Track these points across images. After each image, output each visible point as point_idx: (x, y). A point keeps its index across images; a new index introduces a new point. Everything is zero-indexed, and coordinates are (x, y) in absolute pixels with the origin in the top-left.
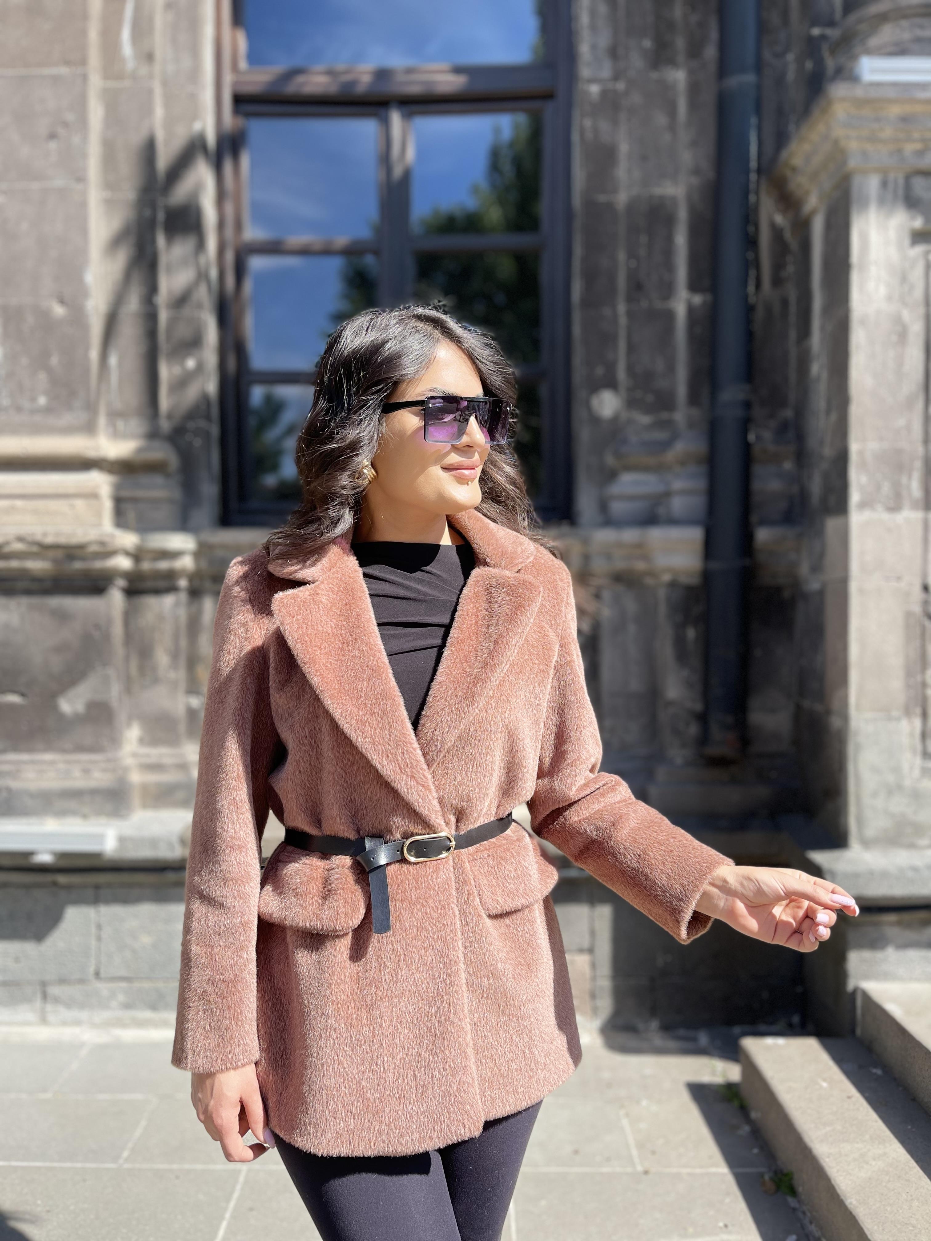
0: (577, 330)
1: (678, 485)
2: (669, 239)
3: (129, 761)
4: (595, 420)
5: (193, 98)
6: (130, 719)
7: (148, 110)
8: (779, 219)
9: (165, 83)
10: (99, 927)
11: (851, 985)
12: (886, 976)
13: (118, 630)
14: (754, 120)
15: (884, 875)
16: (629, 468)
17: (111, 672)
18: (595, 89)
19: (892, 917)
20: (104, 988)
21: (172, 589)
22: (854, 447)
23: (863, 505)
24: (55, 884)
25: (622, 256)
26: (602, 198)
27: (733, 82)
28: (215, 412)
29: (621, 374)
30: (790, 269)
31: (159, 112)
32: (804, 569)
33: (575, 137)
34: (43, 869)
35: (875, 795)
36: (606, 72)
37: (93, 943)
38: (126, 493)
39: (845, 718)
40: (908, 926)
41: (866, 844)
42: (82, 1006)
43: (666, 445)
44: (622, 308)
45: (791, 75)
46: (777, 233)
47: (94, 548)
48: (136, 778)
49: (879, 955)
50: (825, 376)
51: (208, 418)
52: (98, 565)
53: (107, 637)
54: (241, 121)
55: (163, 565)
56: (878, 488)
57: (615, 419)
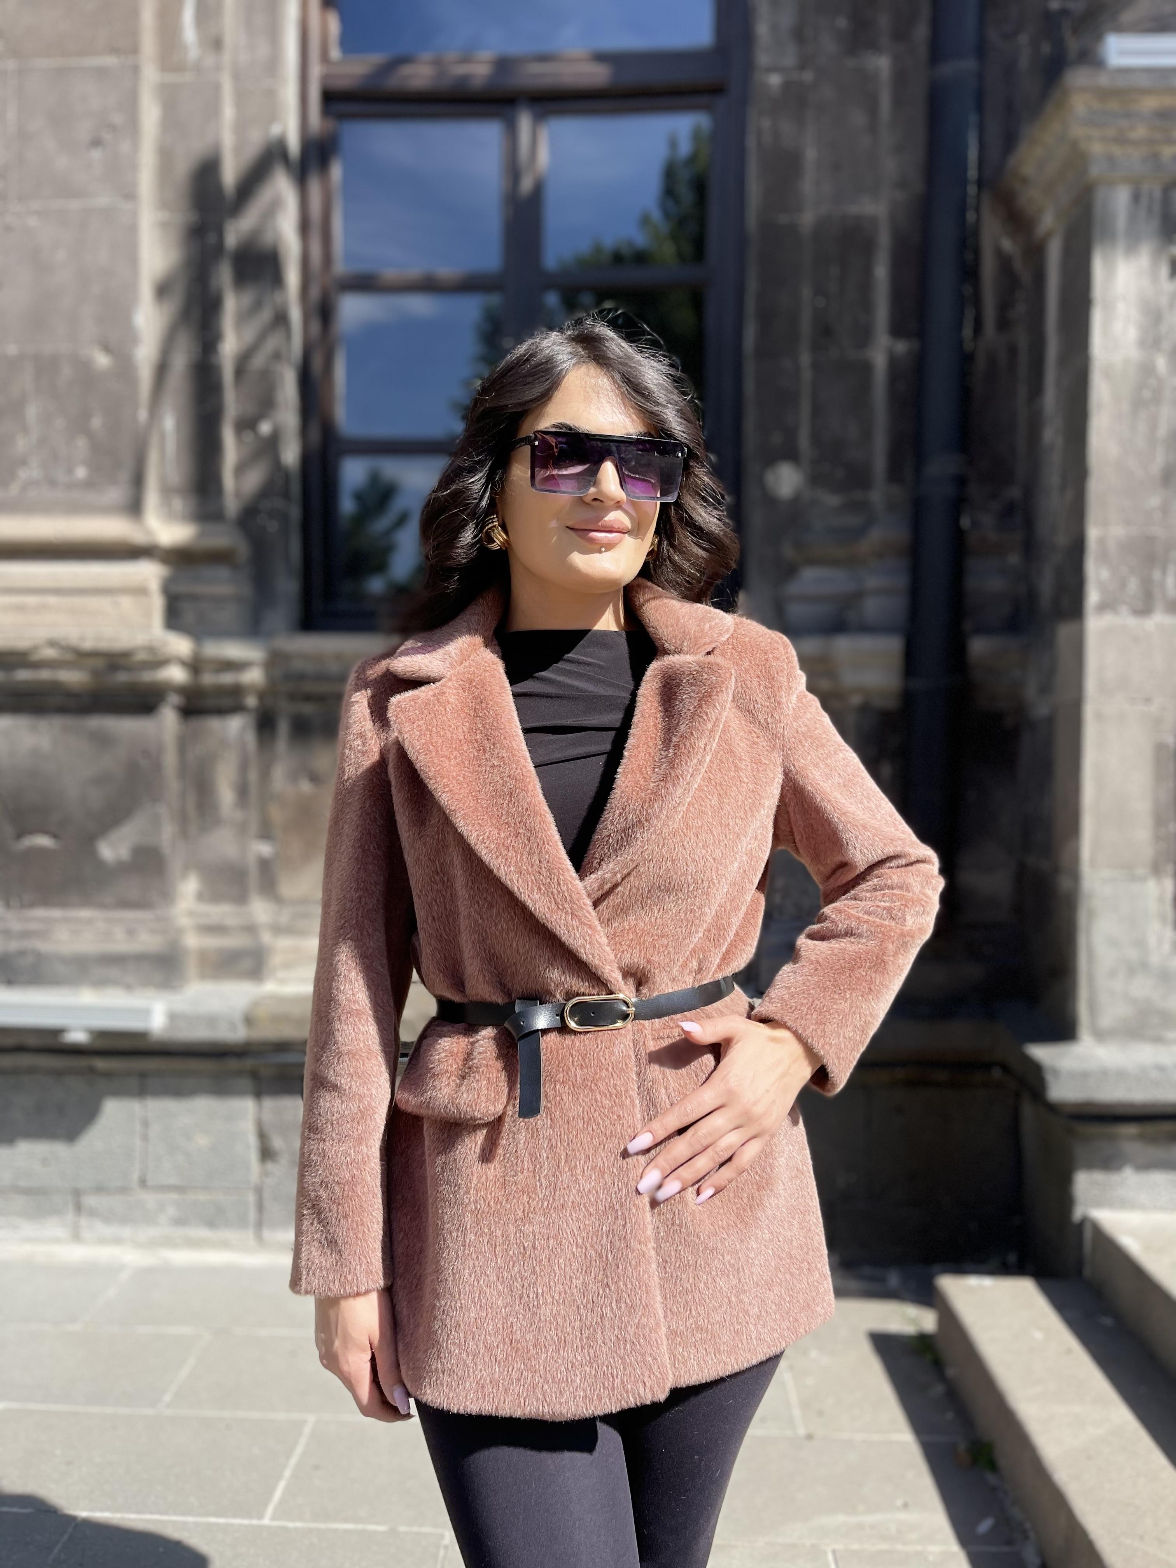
0: (750, 387)
1: (873, 582)
2: (868, 270)
3: (184, 921)
4: (770, 501)
5: (271, 95)
6: (186, 868)
7: (213, 110)
8: (1007, 244)
9: (236, 76)
10: (146, 1124)
11: (1078, 1213)
12: (1124, 1204)
13: (170, 759)
14: (973, 118)
15: (1121, 1075)
16: (813, 562)
17: (163, 810)
18: (775, 80)
19: (1131, 1129)
20: (150, 1199)
21: (237, 708)
22: (1093, 533)
23: (1104, 607)
24: (92, 1070)
25: (806, 292)
26: (783, 219)
27: (948, 69)
28: (296, 488)
29: (804, 441)
30: (1020, 309)
31: (228, 112)
32: (1031, 691)
33: (751, 142)
34: (76, 1051)
35: (1112, 974)
36: (790, 59)
37: (138, 1143)
38: (182, 588)
39: (1075, 875)
40: (1152, 1140)
41: (1100, 1036)
42: (125, 1220)
43: (859, 533)
44: (805, 358)
45: (1024, 62)
46: (1005, 263)
47: (141, 656)
48: (192, 941)
49: (1114, 1178)
50: (1059, 442)
51: (286, 495)
52: (148, 677)
53: (157, 767)
54: (331, 124)
55: (227, 678)
56: (1123, 585)
57: (796, 500)
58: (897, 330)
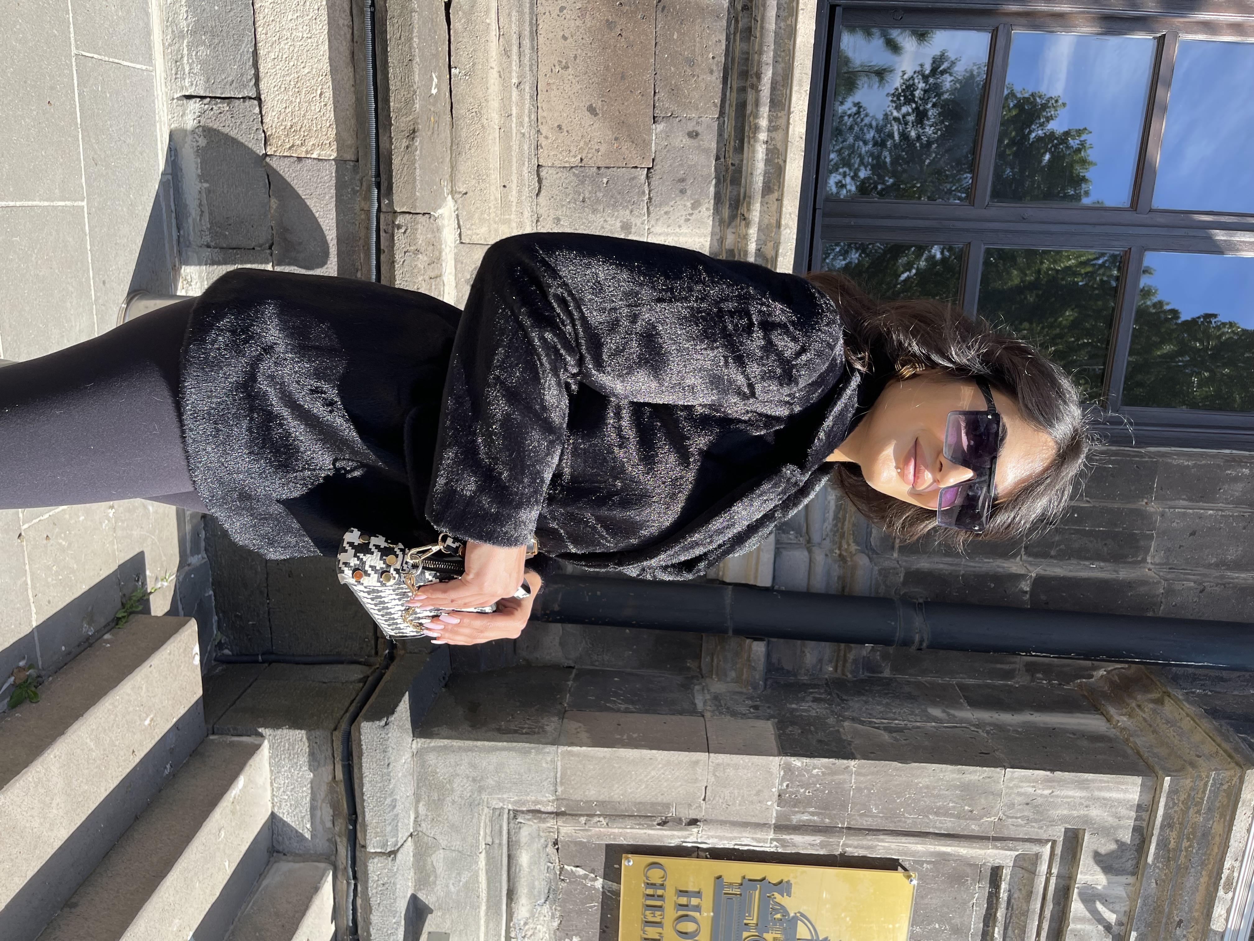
1: (820, 557)
2: (1098, 557)
11: (265, 731)
19: (340, 775)
22: (853, 766)
23: (788, 769)
26: (1156, 484)
32: (717, 686)
35: (473, 766)
39: (555, 740)
41: (418, 754)
43: (864, 546)
50: (930, 726)
56: (806, 786)
58: (1040, 582)
